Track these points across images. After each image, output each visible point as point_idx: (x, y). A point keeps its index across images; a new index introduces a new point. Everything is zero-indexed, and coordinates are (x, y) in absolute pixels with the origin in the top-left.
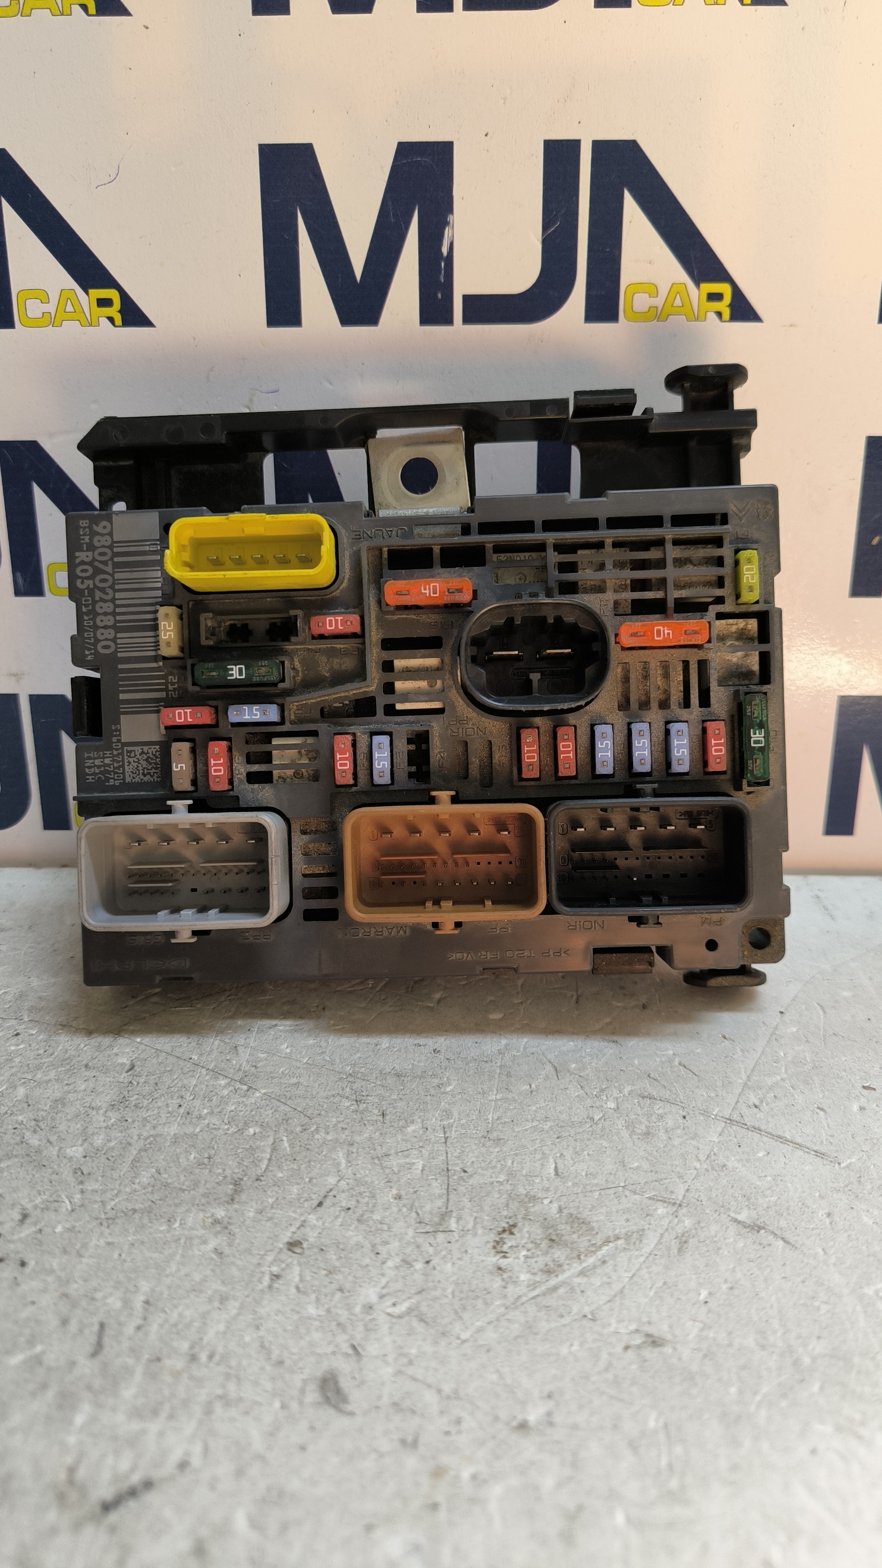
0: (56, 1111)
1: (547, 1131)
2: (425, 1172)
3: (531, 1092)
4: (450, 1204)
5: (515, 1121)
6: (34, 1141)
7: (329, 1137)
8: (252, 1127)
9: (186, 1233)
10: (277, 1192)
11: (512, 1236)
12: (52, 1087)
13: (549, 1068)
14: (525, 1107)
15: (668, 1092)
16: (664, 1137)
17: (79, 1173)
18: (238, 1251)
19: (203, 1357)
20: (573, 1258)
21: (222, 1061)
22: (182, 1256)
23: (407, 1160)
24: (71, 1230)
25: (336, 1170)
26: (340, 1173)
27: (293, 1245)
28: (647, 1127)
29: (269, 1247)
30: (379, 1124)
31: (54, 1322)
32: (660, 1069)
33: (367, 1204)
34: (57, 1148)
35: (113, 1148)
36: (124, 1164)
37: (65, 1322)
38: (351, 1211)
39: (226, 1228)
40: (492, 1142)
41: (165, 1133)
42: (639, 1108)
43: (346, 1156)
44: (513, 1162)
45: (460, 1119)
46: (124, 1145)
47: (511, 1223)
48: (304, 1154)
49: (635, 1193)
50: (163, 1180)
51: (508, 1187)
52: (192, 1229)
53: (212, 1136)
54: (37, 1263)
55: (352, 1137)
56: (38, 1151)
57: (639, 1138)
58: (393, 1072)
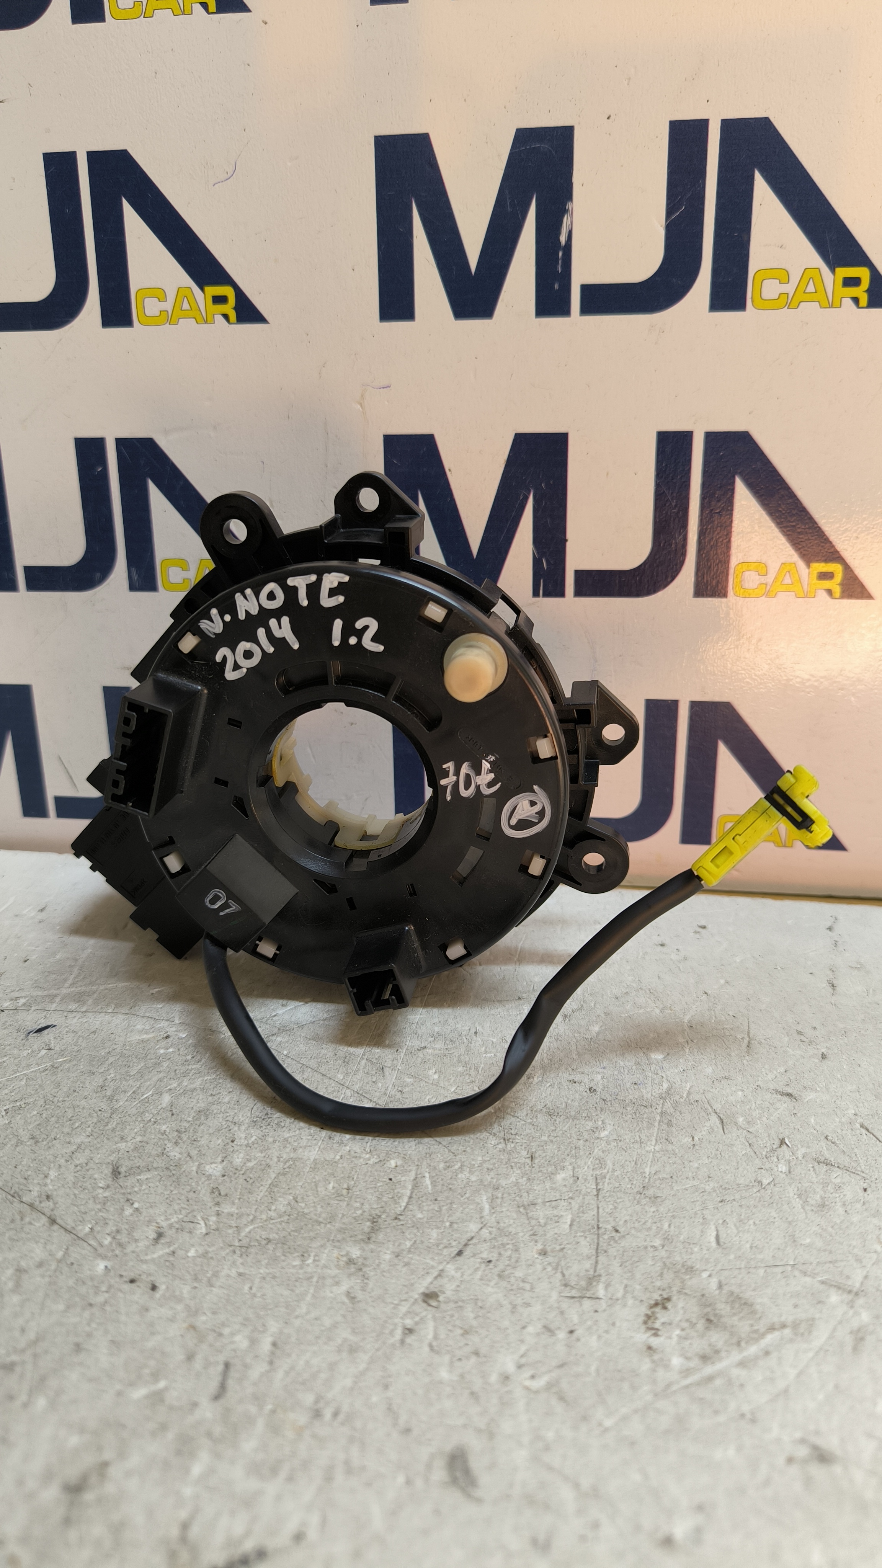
0: (198, 1122)
1: (710, 1193)
2: (575, 1228)
3: (694, 1145)
4: (599, 1266)
5: (674, 1177)
6: (175, 1153)
7: (473, 1178)
8: (393, 1159)
9: (319, 1271)
10: (415, 1235)
11: (665, 1311)
12: (197, 1097)
13: (714, 1119)
14: (686, 1162)
15: (847, 1158)
16: (841, 1211)
17: (217, 1193)
18: (371, 1297)
19: (328, 1414)
20: (732, 1344)
21: (368, 1083)
22: (314, 1296)
23: (555, 1212)
24: (205, 1255)
25: (478, 1216)
26: (483, 1220)
27: (429, 1297)
28: (822, 1198)
29: (404, 1297)
30: (527, 1167)
31: (181, 1357)
32: (839, 1131)
33: (510, 1257)
34: (197, 1164)
35: (253, 1168)
36: (262, 1188)
37: (190, 1357)
38: (492, 1264)
39: (360, 1270)
40: (648, 1199)
41: (305, 1157)
42: (814, 1176)
43: (490, 1201)
44: (670, 1225)
45: (614, 1171)
46: (263, 1167)
47: (665, 1296)
48: (446, 1194)
49: (805, 1274)
50: (299, 1209)
51: (663, 1253)
52: (325, 1267)
53: (352, 1165)
54: (167, 1288)
55: (498, 1180)
56: (178, 1166)
57: (813, 1210)
58: (544, 1110)
